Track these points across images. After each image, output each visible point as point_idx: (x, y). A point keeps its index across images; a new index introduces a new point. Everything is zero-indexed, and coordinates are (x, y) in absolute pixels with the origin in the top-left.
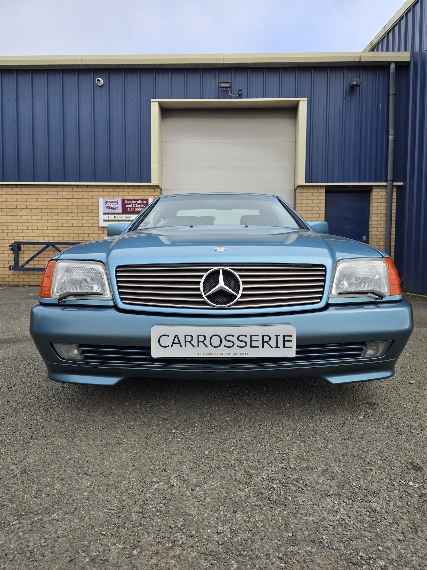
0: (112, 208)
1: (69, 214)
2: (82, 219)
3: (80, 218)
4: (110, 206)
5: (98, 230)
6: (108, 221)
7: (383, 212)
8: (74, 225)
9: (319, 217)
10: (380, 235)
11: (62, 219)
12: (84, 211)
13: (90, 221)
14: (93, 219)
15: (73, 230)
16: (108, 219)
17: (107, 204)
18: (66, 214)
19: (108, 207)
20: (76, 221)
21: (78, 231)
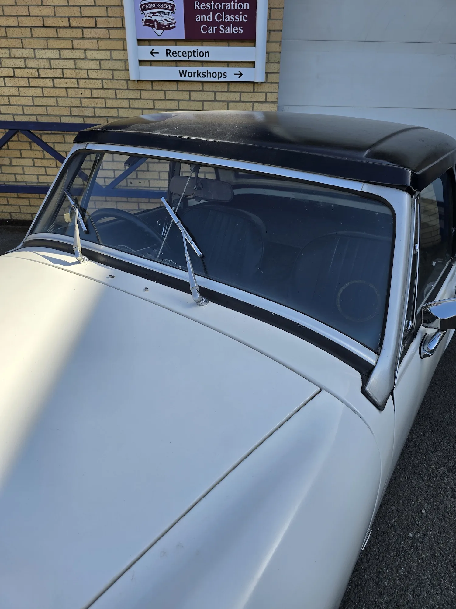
0: (160, 26)
1: (52, 43)
2: (85, 58)
3: (79, 54)
4: (154, 18)
5: (128, 89)
6: (151, 63)
8: (68, 74)
11: (35, 58)
12: (88, 33)
13: (105, 65)
14: (111, 59)
15: (66, 88)
16: (151, 58)
17: (146, 12)
18: (43, 43)
19: (149, 23)
20: (71, 64)
21: (80, 91)
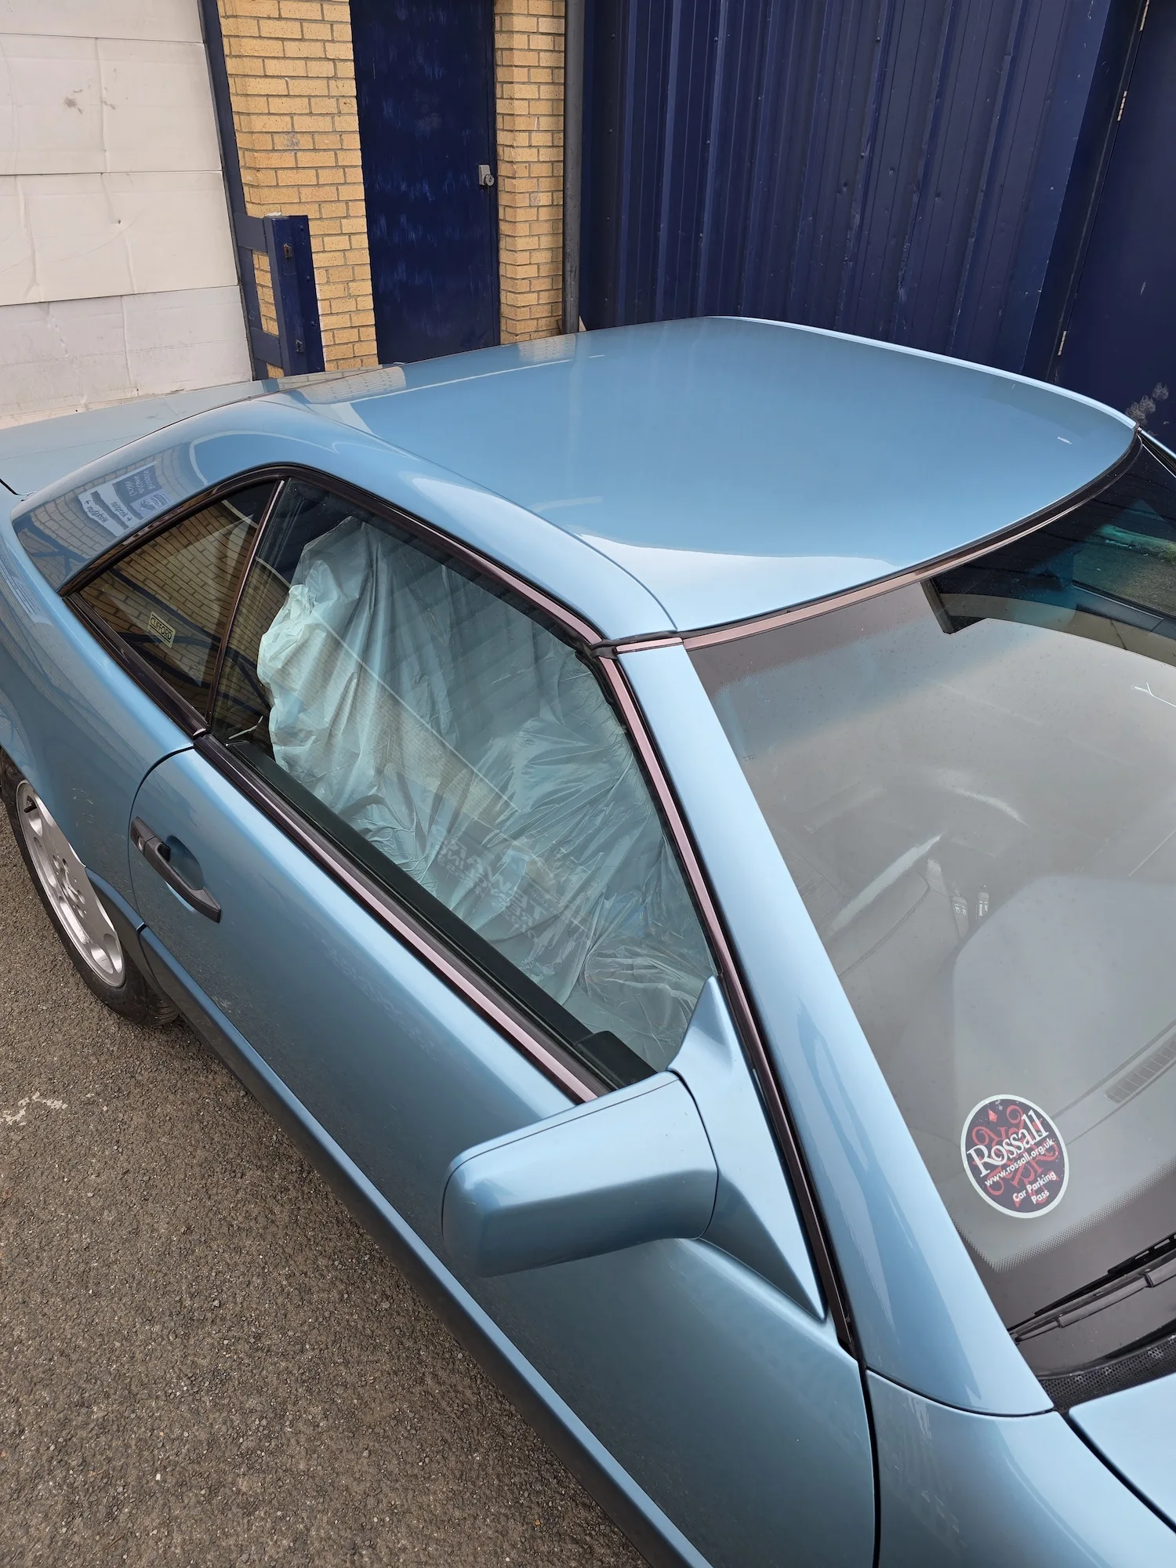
7: (546, 59)
9: (335, 77)
10: (539, 162)
